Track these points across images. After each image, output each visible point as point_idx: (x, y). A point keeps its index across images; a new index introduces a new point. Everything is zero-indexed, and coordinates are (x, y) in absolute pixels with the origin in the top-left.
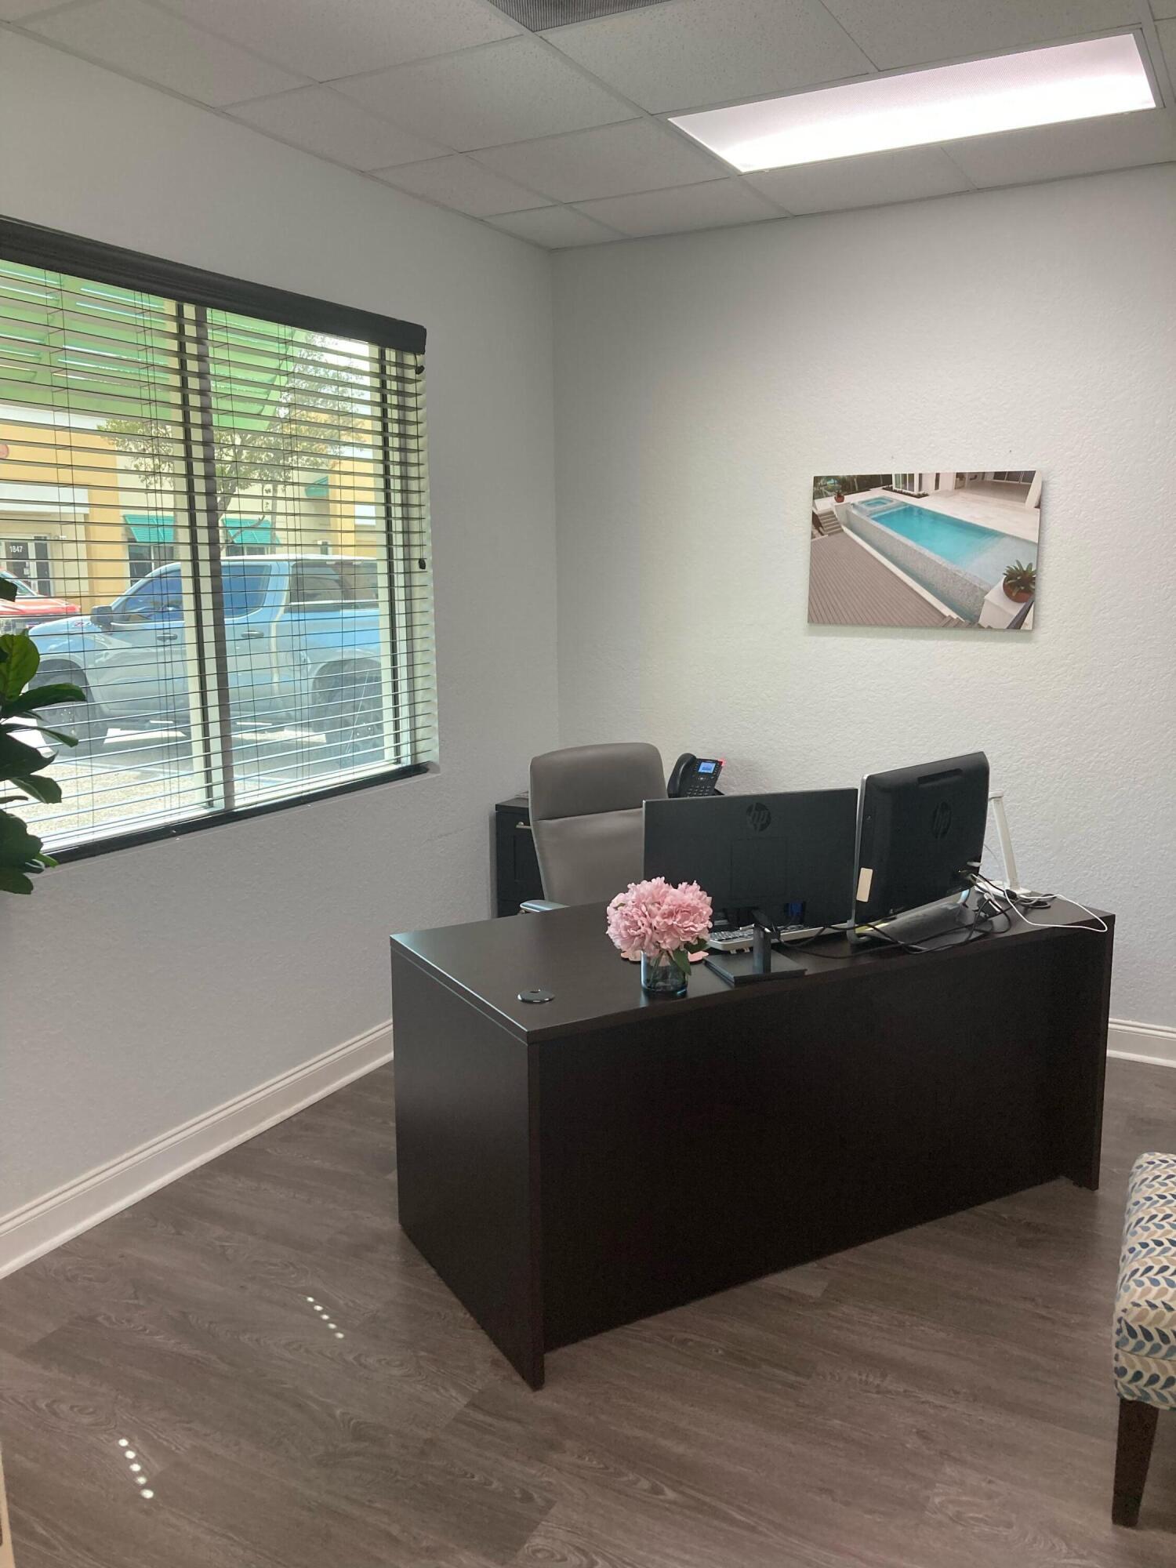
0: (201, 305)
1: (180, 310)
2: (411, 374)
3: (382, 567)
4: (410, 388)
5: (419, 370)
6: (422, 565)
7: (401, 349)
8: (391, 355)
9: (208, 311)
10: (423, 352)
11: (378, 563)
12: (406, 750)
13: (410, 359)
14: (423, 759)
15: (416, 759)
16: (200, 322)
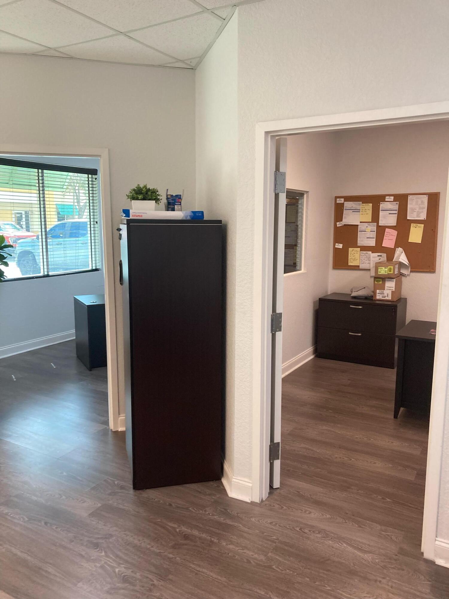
0: (42, 169)
1: (38, 171)
2: (94, 180)
3: (89, 223)
4: (94, 183)
5: (96, 179)
6: (97, 223)
7: (92, 174)
8: (90, 176)
9: (44, 170)
10: (97, 175)
11: (88, 222)
12: (94, 265)
13: (94, 176)
14: (98, 268)
15: (96, 267)
16: (42, 173)
